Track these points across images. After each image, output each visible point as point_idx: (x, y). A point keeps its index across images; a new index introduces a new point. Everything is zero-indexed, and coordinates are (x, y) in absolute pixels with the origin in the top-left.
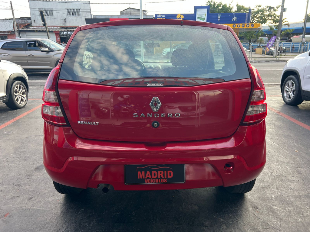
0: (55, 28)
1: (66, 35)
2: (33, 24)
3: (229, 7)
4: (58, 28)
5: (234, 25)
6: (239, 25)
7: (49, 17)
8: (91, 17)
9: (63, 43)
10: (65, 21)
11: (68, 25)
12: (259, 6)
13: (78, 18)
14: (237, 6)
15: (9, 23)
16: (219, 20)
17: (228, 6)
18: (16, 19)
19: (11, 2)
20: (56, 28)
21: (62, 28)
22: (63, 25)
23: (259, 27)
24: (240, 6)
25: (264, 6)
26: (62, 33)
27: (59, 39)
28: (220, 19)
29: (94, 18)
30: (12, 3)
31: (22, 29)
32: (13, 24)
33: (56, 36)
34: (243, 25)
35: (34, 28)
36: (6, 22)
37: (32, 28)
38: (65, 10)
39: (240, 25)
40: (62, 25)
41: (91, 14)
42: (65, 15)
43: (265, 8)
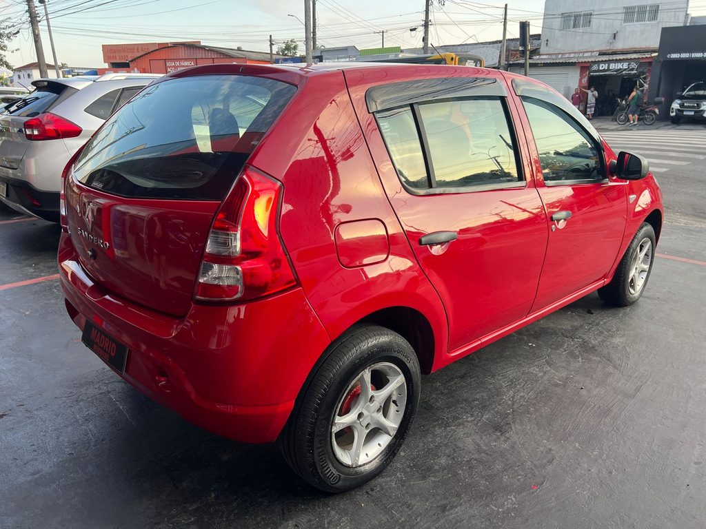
0: (586, 55)
1: (604, 70)
2: (543, 49)
4: (593, 54)
7: (581, 31)
8: (686, 22)
9: (592, 89)
10: (614, 38)
11: (619, 45)
13: (650, 28)
15: (494, 50)
18: (509, 40)
19: (506, 5)
20: (589, 54)
21: (602, 54)
22: (607, 48)
26: (595, 67)
27: (585, 80)
29: (692, 24)
30: (508, 7)
31: (517, 62)
32: (499, 51)
33: (581, 75)
35: (542, 57)
36: (488, 49)
37: (538, 57)
38: (622, 11)
40: (604, 48)
41: (687, 14)
42: (617, 23)
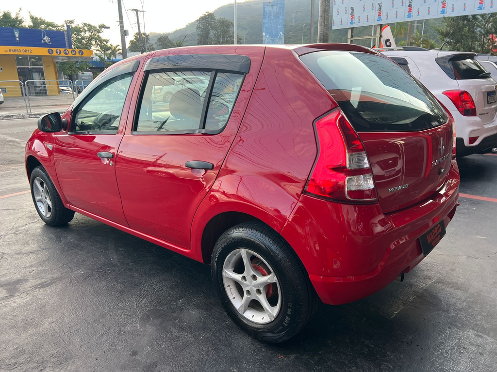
3: (17, 18)
5: (51, 51)
6: (58, 51)
12: (71, 22)
14: (32, 18)
16: (18, 39)
17: (13, 16)
23: (92, 56)
24: (36, 19)
25: (78, 23)
28: (19, 37)
34: (65, 50)
39: (60, 51)
43: (81, 25)
